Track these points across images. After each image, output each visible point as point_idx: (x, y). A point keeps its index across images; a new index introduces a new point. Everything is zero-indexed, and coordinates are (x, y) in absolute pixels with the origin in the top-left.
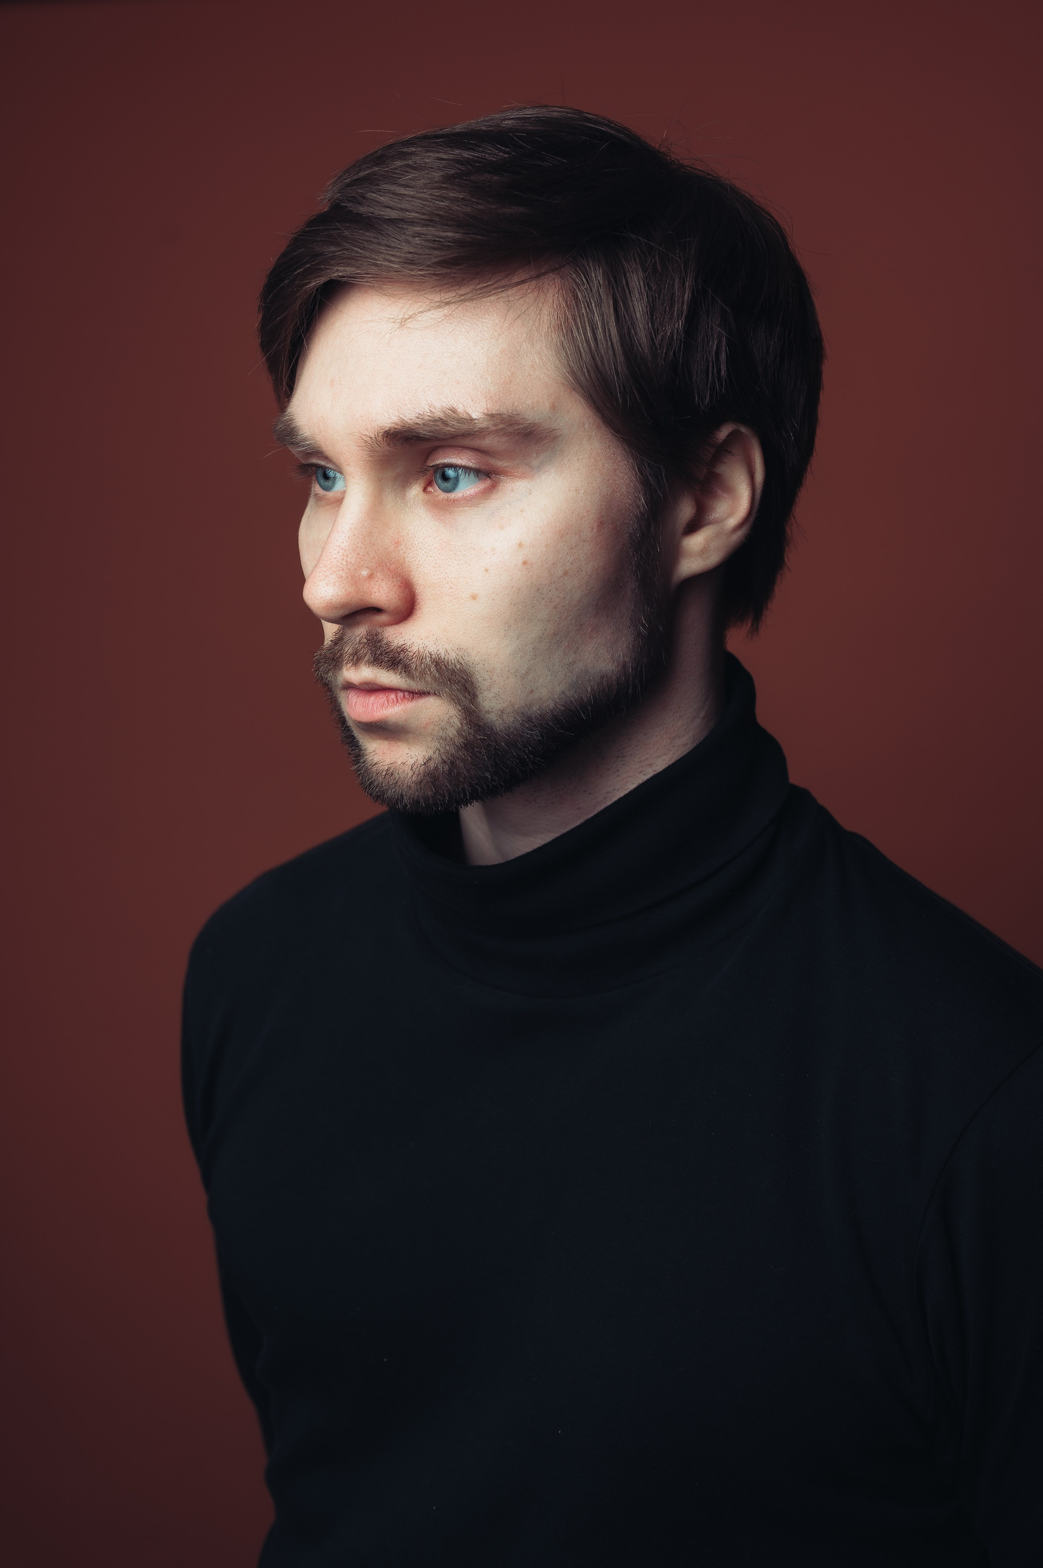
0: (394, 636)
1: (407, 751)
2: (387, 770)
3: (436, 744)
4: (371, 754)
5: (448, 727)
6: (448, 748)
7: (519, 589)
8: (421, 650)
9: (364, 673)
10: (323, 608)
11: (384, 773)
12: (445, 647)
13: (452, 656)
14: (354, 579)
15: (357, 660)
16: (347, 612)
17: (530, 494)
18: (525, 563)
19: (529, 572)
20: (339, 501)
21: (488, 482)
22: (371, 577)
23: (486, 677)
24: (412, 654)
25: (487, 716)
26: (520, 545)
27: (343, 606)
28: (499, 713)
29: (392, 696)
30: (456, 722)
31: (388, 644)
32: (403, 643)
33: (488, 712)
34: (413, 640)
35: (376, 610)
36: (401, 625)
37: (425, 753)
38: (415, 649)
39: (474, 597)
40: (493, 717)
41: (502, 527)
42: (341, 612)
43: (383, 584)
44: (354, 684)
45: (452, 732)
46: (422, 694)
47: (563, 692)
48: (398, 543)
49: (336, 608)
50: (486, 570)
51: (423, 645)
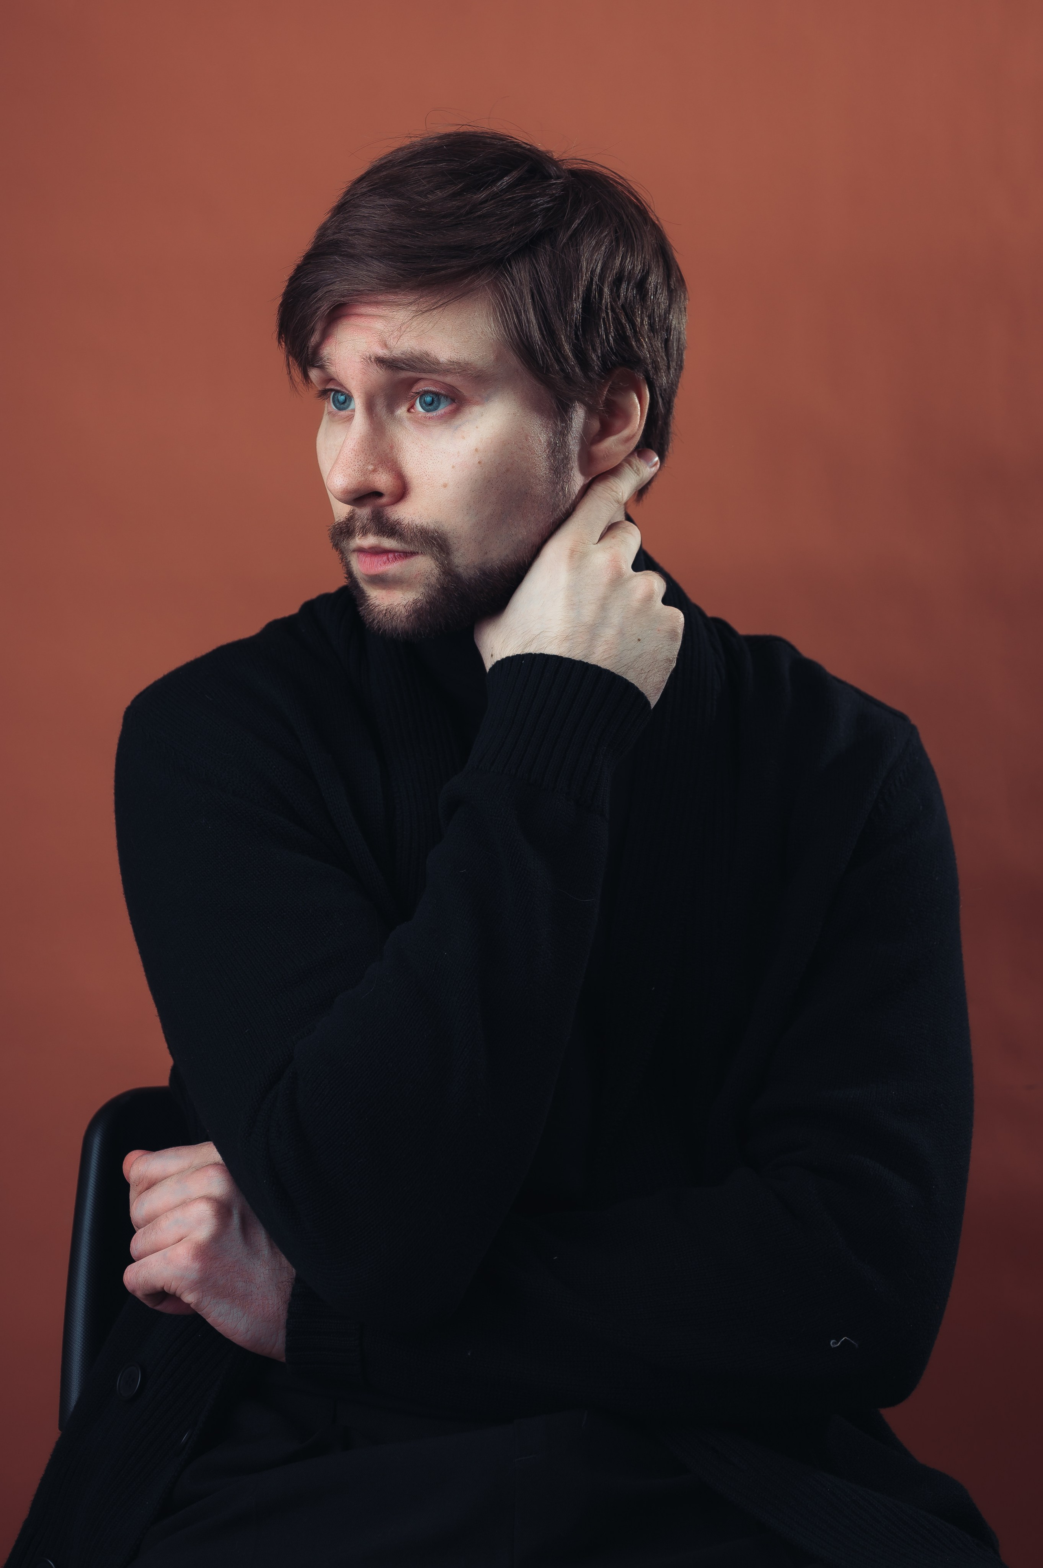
0: (392, 513)
1: (401, 595)
2: (386, 610)
3: (422, 590)
4: (373, 599)
5: (430, 577)
6: (430, 592)
7: (476, 481)
8: (410, 523)
9: (370, 541)
10: (341, 492)
11: (384, 612)
12: (426, 520)
13: (432, 527)
14: (364, 472)
15: (365, 532)
16: (358, 496)
17: (482, 416)
18: (479, 463)
19: (483, 469)
20: (350, 418)
21: (454, 405)
22: (374, 471)
23: (455, 542)
24: (404, 526)
25: (457, 569)
26: (476, 450)
27: (355, 491)
28: (465, 568)
29: (391, 556)
30: (436, 572)
31: (388, 519)
32: (398, 518)
33: (457, 567)
34: (404, 516)
35: (378, 494)
36: (395, 505)
37: (414, 596)
38: (406, 522)
39: (445, 486)
40: (460, 570)
41: (463, 438)
42: (354, 496)
43: (383, 476)
44: (365, 549)
45: (433, 580)
46: (413, 554)
47: (507, 556)
48: (392, 448)
49: (350, 492)
50: (453, 467)
51: (411, 520)
